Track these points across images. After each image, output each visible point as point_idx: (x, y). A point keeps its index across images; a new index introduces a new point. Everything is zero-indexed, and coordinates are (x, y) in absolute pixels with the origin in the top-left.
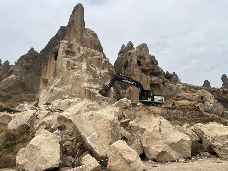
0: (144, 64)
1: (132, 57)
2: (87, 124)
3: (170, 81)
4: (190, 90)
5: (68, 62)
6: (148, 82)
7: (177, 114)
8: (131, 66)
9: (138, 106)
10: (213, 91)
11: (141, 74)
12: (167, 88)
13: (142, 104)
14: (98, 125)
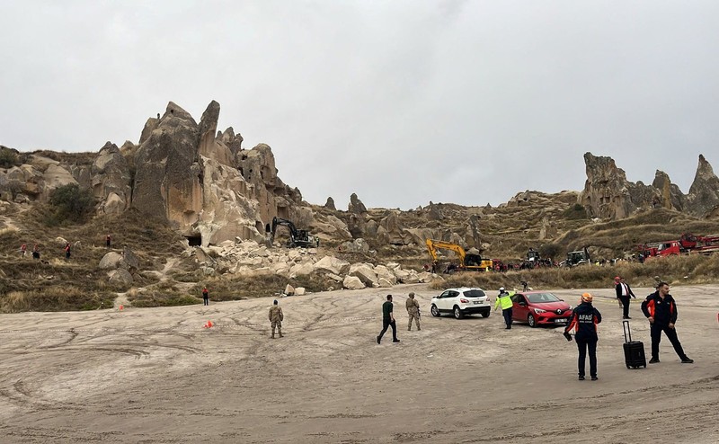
0: (266, 177)
1: (250, 165)
3: (295, 202)
6: (275, 205)
10: (341, 216)
11: (268, 194)
12: (294, 214)
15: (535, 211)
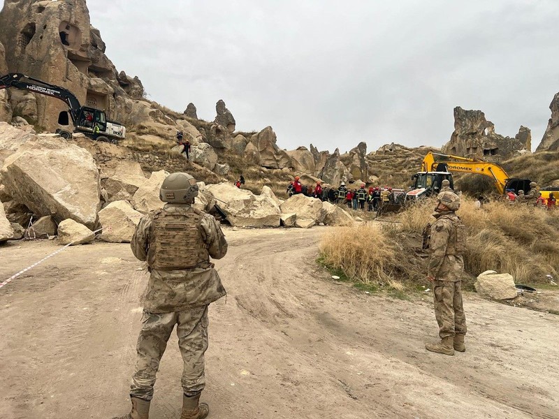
0: (75, 43)
1: (47, 18)
2: (50, 173)
3: (128, 93)
4: (164, 118)
6: (82, 85)
7: (150, 162)
8: (43, 39)
9: (75, 138)
10: (200, 126)
11: (68, 64)
12: (121, 107)
13: (84, 135)
14: (69, 176)
15: (400, 160)
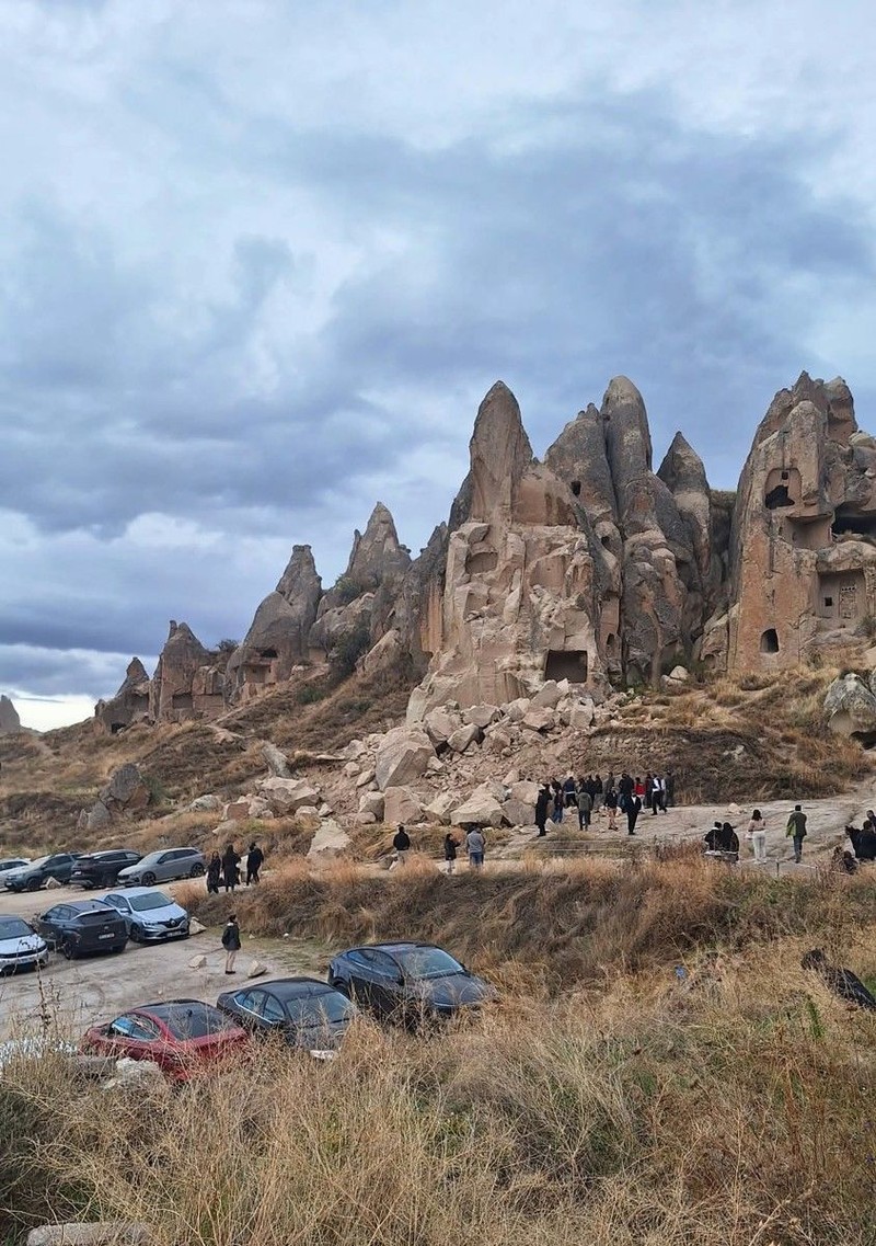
5: (470, 595)
6: (799, 573)
11: (772, 547)
